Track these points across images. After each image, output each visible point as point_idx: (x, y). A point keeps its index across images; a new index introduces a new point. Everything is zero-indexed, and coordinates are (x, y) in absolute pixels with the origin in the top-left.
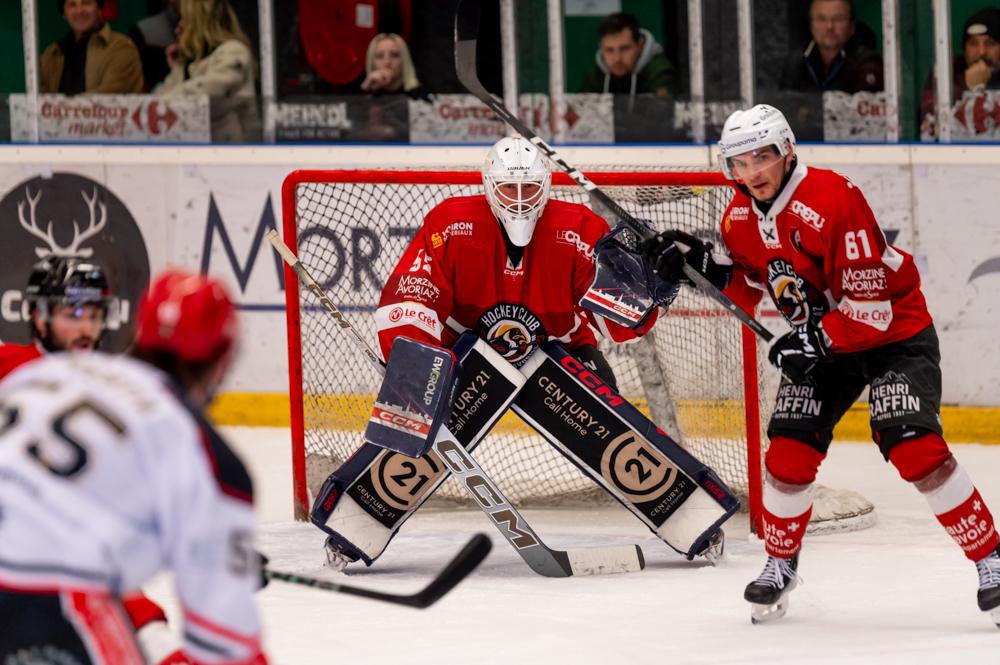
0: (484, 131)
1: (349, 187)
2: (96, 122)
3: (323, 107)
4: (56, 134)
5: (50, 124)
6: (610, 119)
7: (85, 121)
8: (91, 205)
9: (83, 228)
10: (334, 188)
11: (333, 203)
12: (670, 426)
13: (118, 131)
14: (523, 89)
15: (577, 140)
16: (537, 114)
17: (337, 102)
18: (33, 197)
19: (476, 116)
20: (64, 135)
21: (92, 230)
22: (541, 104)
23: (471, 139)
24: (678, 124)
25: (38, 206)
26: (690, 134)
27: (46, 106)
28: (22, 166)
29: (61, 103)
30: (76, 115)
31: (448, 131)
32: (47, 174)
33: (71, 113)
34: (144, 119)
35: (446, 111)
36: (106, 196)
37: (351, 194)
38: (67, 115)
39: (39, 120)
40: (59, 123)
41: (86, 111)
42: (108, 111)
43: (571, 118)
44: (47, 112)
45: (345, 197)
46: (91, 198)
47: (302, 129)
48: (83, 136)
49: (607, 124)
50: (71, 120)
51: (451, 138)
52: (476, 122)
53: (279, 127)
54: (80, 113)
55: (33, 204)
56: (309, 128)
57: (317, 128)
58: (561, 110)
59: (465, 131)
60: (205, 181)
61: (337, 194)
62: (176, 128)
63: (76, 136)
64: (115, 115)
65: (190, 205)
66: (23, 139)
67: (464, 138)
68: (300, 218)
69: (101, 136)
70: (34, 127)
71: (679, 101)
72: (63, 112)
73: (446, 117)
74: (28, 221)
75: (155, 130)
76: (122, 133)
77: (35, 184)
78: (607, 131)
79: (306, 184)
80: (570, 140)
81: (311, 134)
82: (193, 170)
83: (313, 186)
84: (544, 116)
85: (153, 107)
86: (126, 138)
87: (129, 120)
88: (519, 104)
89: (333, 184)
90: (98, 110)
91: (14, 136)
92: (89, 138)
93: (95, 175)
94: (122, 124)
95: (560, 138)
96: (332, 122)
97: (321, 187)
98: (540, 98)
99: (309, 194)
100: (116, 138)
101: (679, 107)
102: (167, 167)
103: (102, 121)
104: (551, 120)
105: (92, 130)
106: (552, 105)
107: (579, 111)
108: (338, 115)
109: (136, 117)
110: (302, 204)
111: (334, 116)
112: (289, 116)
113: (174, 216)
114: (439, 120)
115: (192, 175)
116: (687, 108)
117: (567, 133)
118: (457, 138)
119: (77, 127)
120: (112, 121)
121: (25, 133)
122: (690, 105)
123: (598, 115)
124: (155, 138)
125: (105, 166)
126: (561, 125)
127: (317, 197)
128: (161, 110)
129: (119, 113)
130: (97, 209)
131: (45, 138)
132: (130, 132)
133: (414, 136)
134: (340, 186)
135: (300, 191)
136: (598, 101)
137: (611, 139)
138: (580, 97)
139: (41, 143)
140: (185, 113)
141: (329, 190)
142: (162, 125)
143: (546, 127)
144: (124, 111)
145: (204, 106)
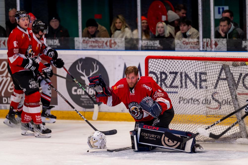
0: (194, 48)
1: (162, 60)
2: (96, 44)
3: (153, 41)
4: (86, 48)
5: (85, 45)
6: (226, 45)
7: (94, 44)
8: (95, 65)
9: (93, 71)
10: (158, 60)
11: (158, 64)
12: (242, 122)
13: (102, 47)
14: (204, 37)
15: (217, 50)
16: (207, 43)
17: (157, 40)
18: (80, 63)
19: (192, 44)
20: (88, 48)
21: (95, 72)
22: (209, 41)
23: (190, 50)
24: (243, 46)
25: (81, 66)
26: (246, 49)
27: (84, 40)
28: (78, 55)
29: (88, 40)
30: (91, 43)
31: (185, 48)
32: (84, 57)
33: (90, 42)
34: (108, 44)
35: (184, 43)
36: (98, 63)
37: (162, 62)
38: (89, 43)
39: (82, 44)
40: (87, 45)
41: (94, 42)
42: (99, 42)
43: (216, 44)
44: (84, 42)
45: (161, 63)
46: (95, 64)
47: (148, 47)
48: (93, 48)
49: (225, 46)
50: (90, 44)
51: (185, 49)
52: (192, 45)
53: (142, 46)
54: (92, 42)
55: (80, 65)
56: (149, 46)
57: (152, 47)
58: (213, 42)
59: (189, 48)
60: (123, 60)
61: (159, 62)
62: (116, 46)
63: (91, 48)
64: (101, 43)
65: (119, 66)
66: (78, 49)
67: (189, 49)
68: (149, 68)
69: (97, 48)
70: (81, 46)
71: (244, 41)
72: (88, 42)
73: (184, 44)
74: (79, 69)
75: (111, 47)
76: (103, 48)
77: (81, 60)
78: (225, 48)
79: (151, 59)
80: (216, 50)
81: (150, 48)
82: (120, 57)
83: (153, 60)
84: (209, 44)
85: (111, 41)
86: (104, 49)
87: (104, 44)
88: (203, 41)
89: (158, 59)
90: (96, 42)
91: (76, 48)
92: (94, 49)
93: (96, 58)
94: (103, 45)
95: (213, 50)
96: (155, 45)
97: (155, 60)
98: (208, 39)
99: (152, 62)
100: (101, 49)
101: (243, 42)
102: (114, 56)
103: (98, 44)
104: (211, 45)
105: (95, 47)
106: (211, 41)
107: (218, 43)
108: (157, 43)
109: (106, 43)
110: (150, 64)
111: (156, 43)
112: (145, 43)
113: (115, 68)
114: (183, 45)
115: (120, 58)
116: (245, 42)
117: (215, 48)
118: (187, 50)
119: (91, 46)
120: (100, 44)
121: (78, 47)
122: (246, 42)
123: (223, 44)
124: (111, 49)
125: (98, 56)
126: (214, 46)
127: (154, 63)
128: (113, 42)
129: (102, 42)
130: (96, 66)
131: (83, 49)
132: (105, 47)
133: (176, 49)
134: (160, 60)
135: (149, 61)
136: (223, 40)
137: (226, 50)
138: (218, 39)
139: (82, 50)
140: (119, 42)
141: (157, 61)
142: (113, 46)
143: (210, 47)
144: (103, 42)
145: (123, 41)
